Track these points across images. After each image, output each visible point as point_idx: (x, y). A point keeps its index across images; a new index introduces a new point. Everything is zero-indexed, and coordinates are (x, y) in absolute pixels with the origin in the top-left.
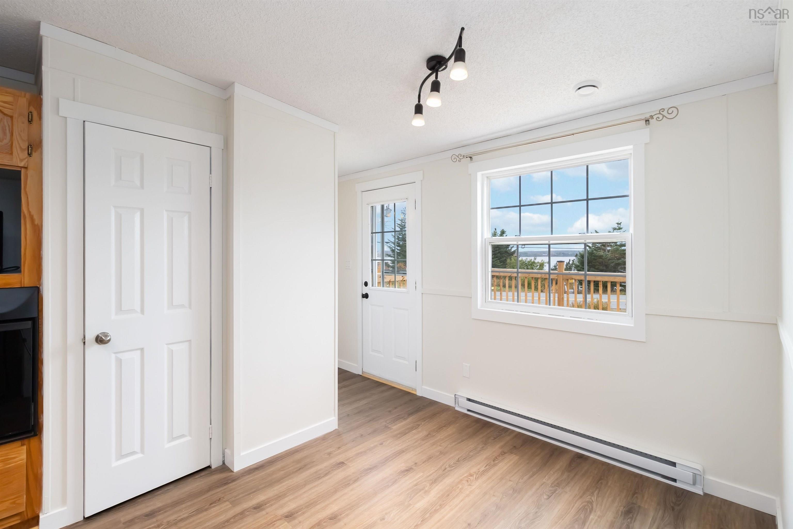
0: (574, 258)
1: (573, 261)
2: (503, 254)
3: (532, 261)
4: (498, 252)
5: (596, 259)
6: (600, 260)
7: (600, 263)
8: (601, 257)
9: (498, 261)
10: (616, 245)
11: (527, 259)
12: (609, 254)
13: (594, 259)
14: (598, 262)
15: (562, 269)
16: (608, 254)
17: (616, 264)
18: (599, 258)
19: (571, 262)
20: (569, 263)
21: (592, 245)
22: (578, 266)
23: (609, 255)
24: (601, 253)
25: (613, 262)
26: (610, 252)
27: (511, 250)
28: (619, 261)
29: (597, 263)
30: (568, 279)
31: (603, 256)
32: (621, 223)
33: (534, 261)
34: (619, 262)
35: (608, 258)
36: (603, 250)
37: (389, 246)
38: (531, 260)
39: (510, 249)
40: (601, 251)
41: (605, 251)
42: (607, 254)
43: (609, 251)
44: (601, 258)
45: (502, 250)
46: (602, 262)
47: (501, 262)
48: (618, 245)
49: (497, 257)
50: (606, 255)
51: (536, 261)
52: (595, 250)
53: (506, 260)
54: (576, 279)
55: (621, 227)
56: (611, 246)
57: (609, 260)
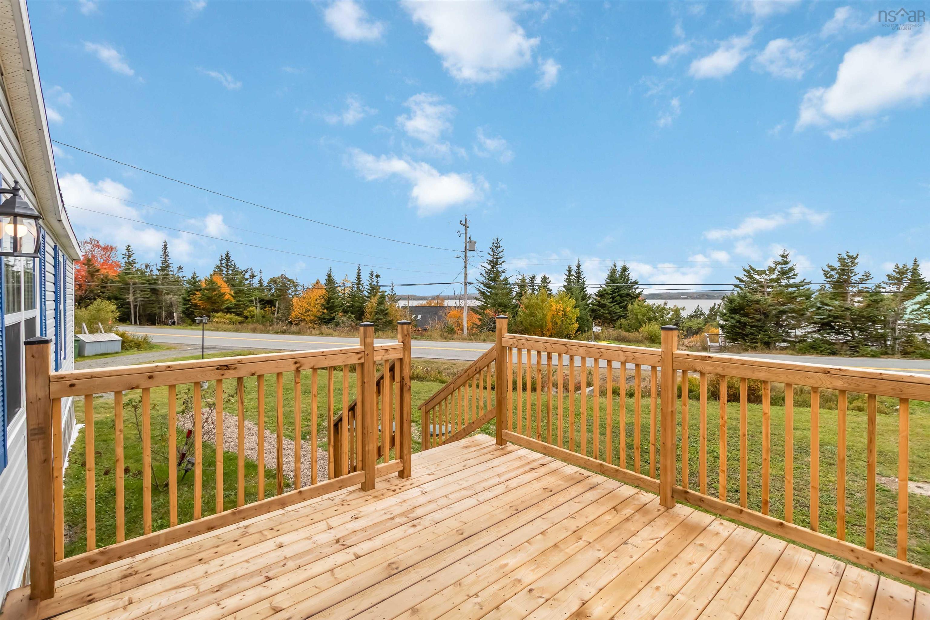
0: (720, 301)
1: (719, 305)
2: (624, 297)
3: (662, 306)
4: (617, 294)
5: (750, 306)
6: (756, 305)
7: (755, 310)
8: (757, 302)
9: (617, 306)
10: (780, 286)
11: (654, 304)
12: (769, 297)
13: (748, 305)
14: (752, 309)
15: (672, 346)
16: (767, 299)
17: (780, 311)
18: (756, 304)
19: (717, 307)
20: (714, 307)
21: (745, 285)
22: (725, 314)
23: (770, 300)
24: (758, 297)
25: (775, 309)
26: (771, 296)
27: (635, 291)
28: (784, 307)
29: (752, 311)
30: (686, 371)
31: (760, 301)
32: (787, 255)
33: (664, 308)
34: (784, 309)
35: (768, 304)
36: (760, 292)
37: (477, 287)
38: (660, 305)
39: (633, 290)
40: (758, 293)
41: (764, 294)
42: (766, 297)
43: (769, 294)
44: (758, 304)
45: (623, 292)
46: (760, 309)
47: (621, 307)
48: (784, 286)
49: (616, 301)
50: (765, 299)
51: (667, 307)
52: (749, 292)
53: (626, 305)
54: (704, 372)
55: (789, 260)
56: (772, 286)
57: (770, 306)
